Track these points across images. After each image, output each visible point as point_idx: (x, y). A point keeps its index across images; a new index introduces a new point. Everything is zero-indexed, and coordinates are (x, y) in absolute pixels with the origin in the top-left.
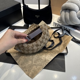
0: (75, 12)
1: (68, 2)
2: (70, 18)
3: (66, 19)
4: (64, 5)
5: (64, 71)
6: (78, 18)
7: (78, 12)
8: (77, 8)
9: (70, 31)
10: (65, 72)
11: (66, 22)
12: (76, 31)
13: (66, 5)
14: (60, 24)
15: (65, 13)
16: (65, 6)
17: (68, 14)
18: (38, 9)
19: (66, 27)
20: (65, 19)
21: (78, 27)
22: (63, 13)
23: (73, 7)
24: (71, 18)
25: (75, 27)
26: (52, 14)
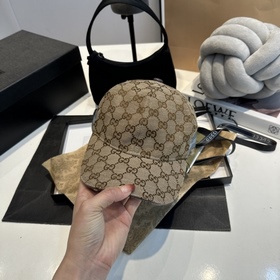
0: (240, 61)
1: (218, 34)
2: (226, 79)
3: (215, 81)
4: (206, 42)
5: (227, 228)
6: (249, 77)
7: (248, 60)
8: (243, 49)
9: (233, 114)
10: (229, 230)
11: (218, 91)
12: (251, 113)
13: (211, 42)
14: (203, 97)
15: (212, 64)
16: (210, 47)
17: (219, 67)
18: (131, 60)
19: (219, 105)
20: (214, 83)
21: (255, 101)
22: (207, 64)
23: (232, 48)
24: (231, 79)
25: (247, 102)
26: (176, 70)
